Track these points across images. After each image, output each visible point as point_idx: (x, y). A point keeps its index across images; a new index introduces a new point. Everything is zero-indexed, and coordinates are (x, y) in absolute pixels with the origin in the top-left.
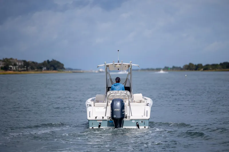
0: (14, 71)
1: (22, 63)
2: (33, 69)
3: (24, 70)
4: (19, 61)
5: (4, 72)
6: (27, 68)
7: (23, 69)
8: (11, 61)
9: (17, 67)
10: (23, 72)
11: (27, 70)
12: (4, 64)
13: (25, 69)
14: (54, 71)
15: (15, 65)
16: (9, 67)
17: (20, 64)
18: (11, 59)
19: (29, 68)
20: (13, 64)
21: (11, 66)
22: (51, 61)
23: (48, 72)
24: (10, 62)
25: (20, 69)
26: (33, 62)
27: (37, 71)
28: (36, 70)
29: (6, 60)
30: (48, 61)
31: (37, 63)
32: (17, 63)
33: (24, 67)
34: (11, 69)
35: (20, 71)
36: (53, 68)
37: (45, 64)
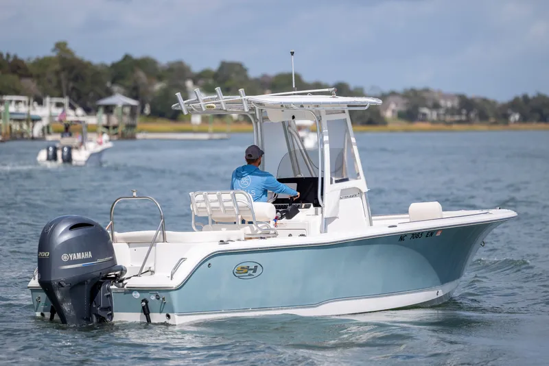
0: (433, 122)
1: (456, 103)
2: (483, 117)
3: (460, 122)
4: (446, 97)
5: (404, 124)
6: (467, 115)
7: (457, 118)
8: (426, 95)
9: (442, 111)
10: (455, 127)
11: (468, 121)
12: (407, 104)
13: (464, 118)
14: (542, 125)
15: (436, 106)
16: (418, 112)
17: (449, 104)
18: (427, 90)
19: (472, 115)
20: (430, 103)
21: (425, 110)
22: (534, 98)
23: (523, 126)
24: (424, 99)
25: (448, 118)
26: (485, 100)
27: (496, 123)
28: (492, 120)
29: (411, 94)
30: (525, 98)
31: (494, 103)
32: (442, 102)
33: (459, 113)
34: (424, 118)
35: (451, 123)
36: (537, 116)
37: (515, 105)
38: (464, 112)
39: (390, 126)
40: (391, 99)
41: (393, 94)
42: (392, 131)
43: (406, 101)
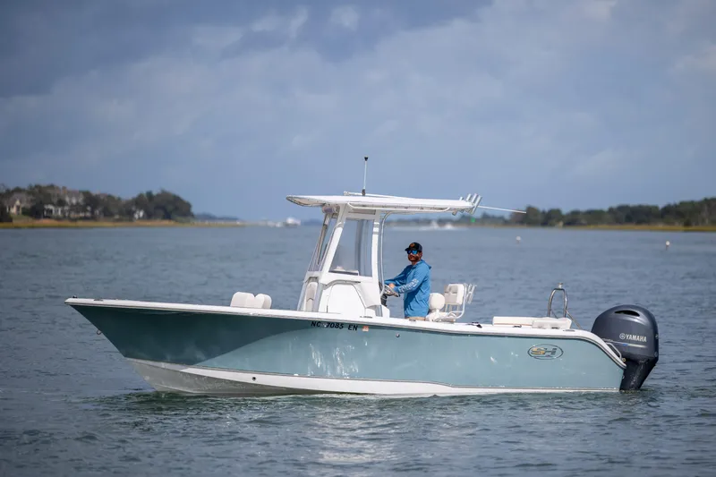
0: (58, 219)
1: (81, 200)
2: (108, 214)
3: (85, 218)
4: (72, 194)
5: (30, 221)
6: (92, 212)
7: (82, 215)
8: (50, 191)
9: (66, 208)
10: (80, 223)
11: (93, 218)
12: (32, 201)
13: (88, 214)
14: (166, 222)
15: (61, 203)
16: (44, 209)
17: (74, 201)
18: (52, 187)
19: (97, 212)
20: (55, 200)
21: (51, 207)
22: (158, 195)
23: (149, 223)
24: (49, 196)
25: (73, 215)
26: (110, 197)
27: (120, 220)
28: (117, 217)
29: (37, 190)
30: (149, 194)
31: (119, 200)
32: (67, 199)
33: (85, 211)
34: (49, 215)
35: (75, 220)
36: (161, 212)
37: (140, 202)
38: (89, 208)
39: (15, 222)
40: (15, 195)
41: (18, 190)
42: (17, 227)
43: (31, 197)
